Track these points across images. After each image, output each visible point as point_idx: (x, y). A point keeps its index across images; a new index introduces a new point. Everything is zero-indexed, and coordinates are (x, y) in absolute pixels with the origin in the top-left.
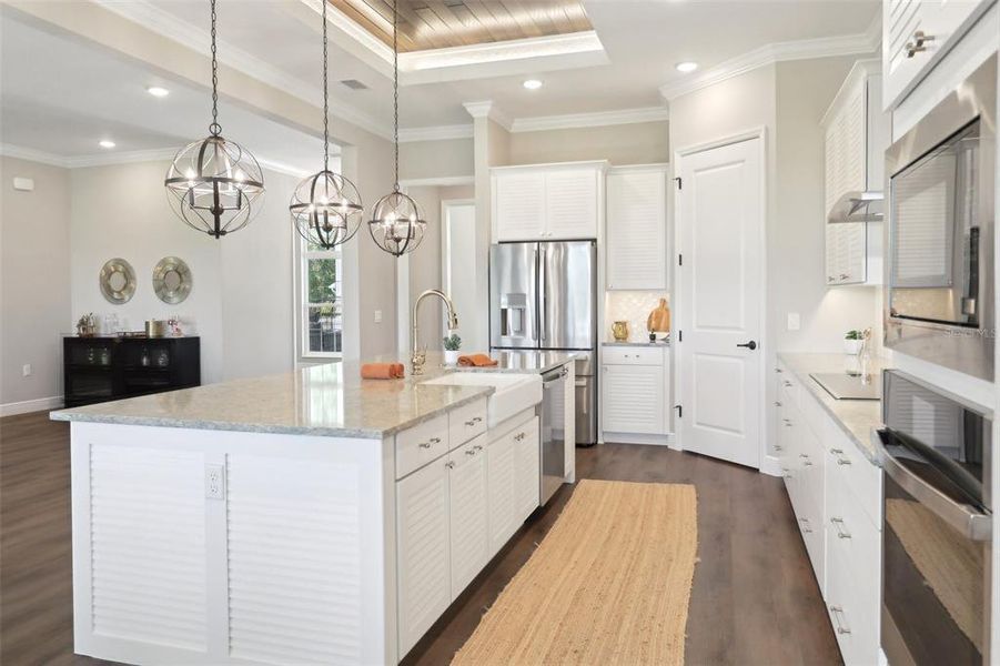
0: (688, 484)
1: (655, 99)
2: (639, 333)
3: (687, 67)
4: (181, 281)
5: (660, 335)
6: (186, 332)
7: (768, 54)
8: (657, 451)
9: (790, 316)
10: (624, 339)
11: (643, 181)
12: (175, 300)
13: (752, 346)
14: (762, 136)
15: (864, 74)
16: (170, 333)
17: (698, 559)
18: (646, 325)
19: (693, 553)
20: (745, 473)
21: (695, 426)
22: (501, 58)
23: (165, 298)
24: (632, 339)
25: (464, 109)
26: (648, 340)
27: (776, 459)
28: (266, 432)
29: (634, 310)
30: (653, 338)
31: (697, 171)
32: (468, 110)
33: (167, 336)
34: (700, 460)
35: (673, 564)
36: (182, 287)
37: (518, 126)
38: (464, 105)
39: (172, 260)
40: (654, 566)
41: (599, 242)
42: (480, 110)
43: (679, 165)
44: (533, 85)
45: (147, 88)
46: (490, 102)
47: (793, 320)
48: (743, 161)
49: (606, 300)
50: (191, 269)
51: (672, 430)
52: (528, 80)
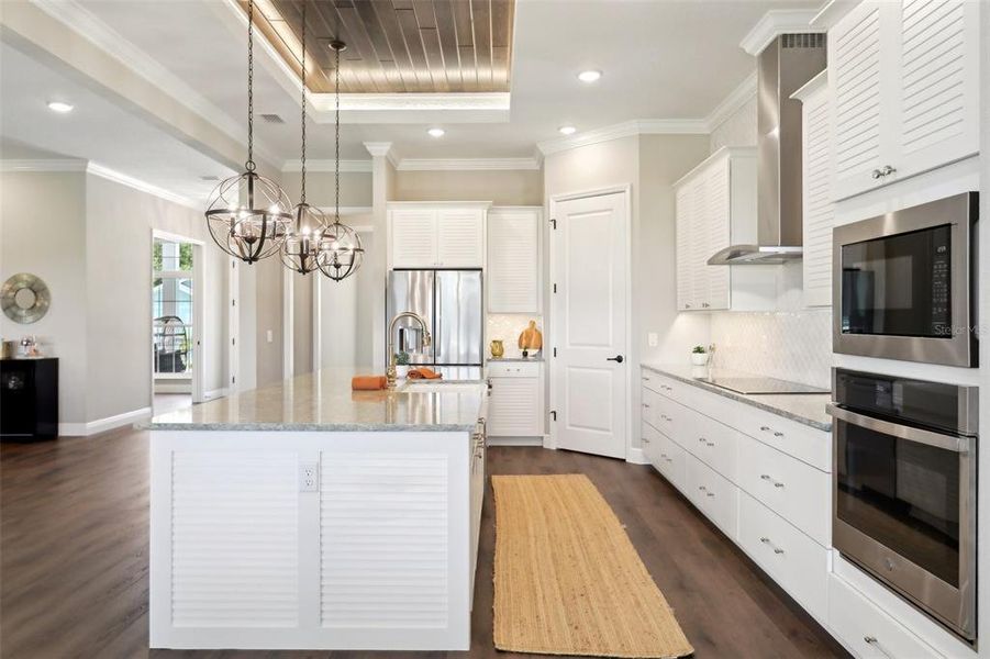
0: (579, 473)
1: (530, 151)
2: (512, 350)
3: (567, 131)
4: (37, 299)
5: (532, 352)
6: (43, 354)
7: (634, 127)
8: (536, 451)
9: (650, 335)
10: (500, 355)
11: (521, 220)
12: (30, 319)
13: (619, 359)
14: (628, 191)
15: (728, 156)
16: (22, 354)
17: (625, 526)
18: (517, 343)
19: (618, 523)
20: (618, 463)
21: (568, 428)
22: (408, 107)
23: (15, 317)
24: (506, 355)
25: (365, 147)
26: (520, 356)
27: (640, 450)
28: (368, 430)
29: (508, 331)
30: (525, 354)
31: (569, 215)
32: (368, 148)
33: (18, 357)
34: (575, 456)
35: (608, 530)
36: (38, 304)
37: (405, 165)
38: (364, 143)
39: (25, 277)
40: (596, 534)
41: (484, 271)
42: (379, 149)
43: (554, 209)
44: (436, 133)
45: (48, 103)
46: (390, 143)
47: (653, 338)
48: (611, 210)
49: (490, 322)
50: (49, 287)
51: (547, 431)
52: (433, 128)
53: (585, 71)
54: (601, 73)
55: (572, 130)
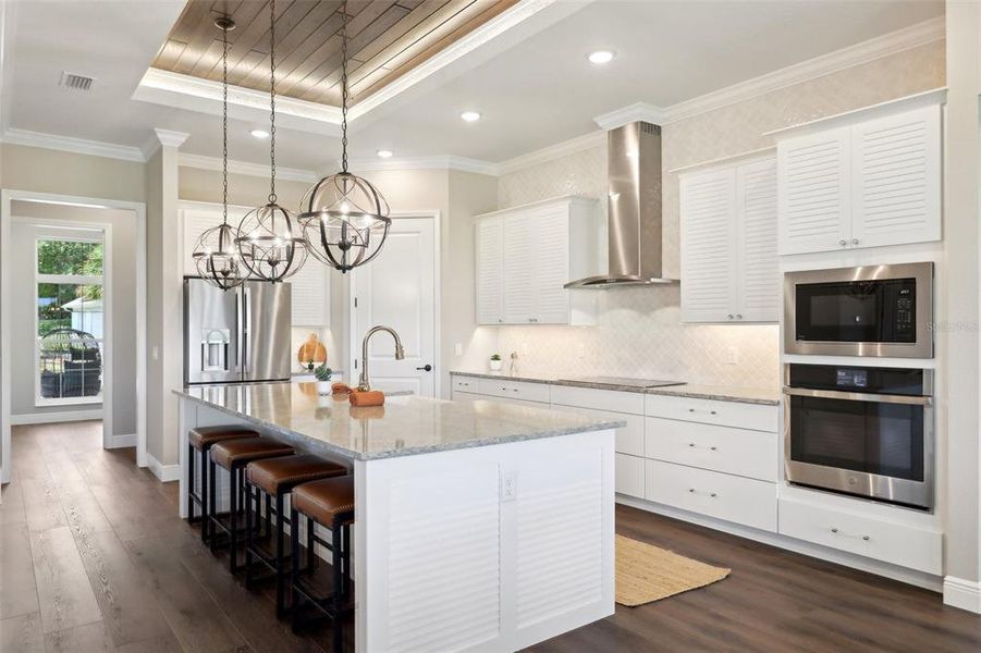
7: (445, 161)
13: (428, 368)
14: (438, 217)
15: (569, 203)
25: (155, 134)
30: (311, 367)
32: (159, 136)
42: (170, 139)
44: (259, 135)
46: (186, 134)
47: (459, 347)
52: (254, 129)
53: (469, 111)
54: (481, 115)
55: (388, 154)
